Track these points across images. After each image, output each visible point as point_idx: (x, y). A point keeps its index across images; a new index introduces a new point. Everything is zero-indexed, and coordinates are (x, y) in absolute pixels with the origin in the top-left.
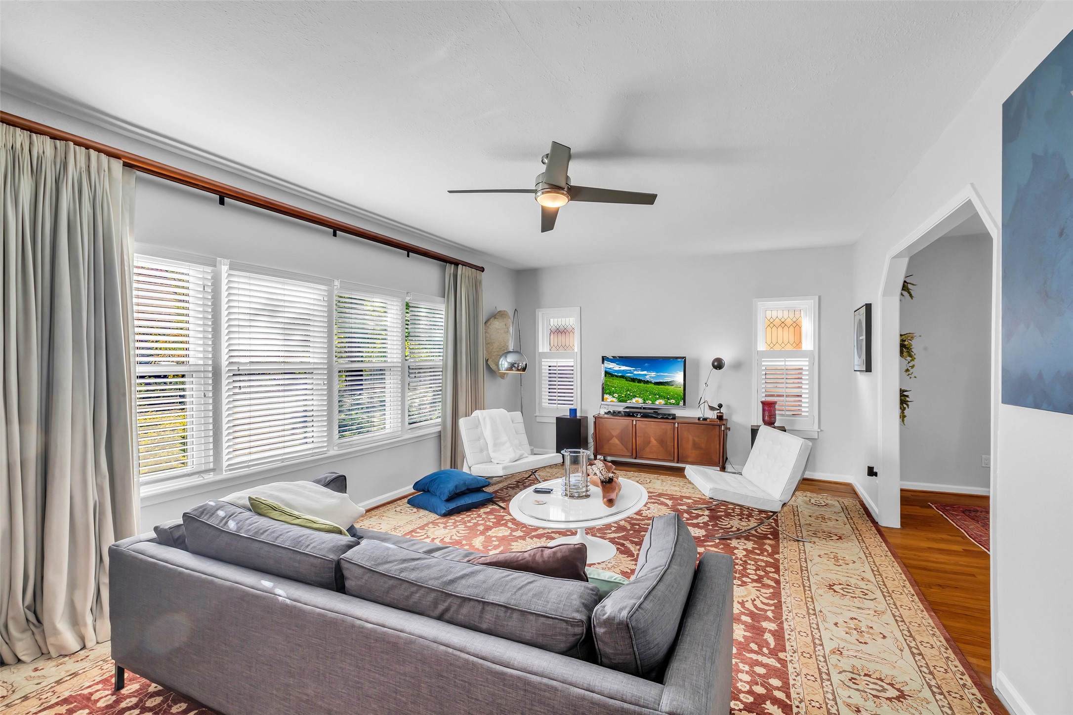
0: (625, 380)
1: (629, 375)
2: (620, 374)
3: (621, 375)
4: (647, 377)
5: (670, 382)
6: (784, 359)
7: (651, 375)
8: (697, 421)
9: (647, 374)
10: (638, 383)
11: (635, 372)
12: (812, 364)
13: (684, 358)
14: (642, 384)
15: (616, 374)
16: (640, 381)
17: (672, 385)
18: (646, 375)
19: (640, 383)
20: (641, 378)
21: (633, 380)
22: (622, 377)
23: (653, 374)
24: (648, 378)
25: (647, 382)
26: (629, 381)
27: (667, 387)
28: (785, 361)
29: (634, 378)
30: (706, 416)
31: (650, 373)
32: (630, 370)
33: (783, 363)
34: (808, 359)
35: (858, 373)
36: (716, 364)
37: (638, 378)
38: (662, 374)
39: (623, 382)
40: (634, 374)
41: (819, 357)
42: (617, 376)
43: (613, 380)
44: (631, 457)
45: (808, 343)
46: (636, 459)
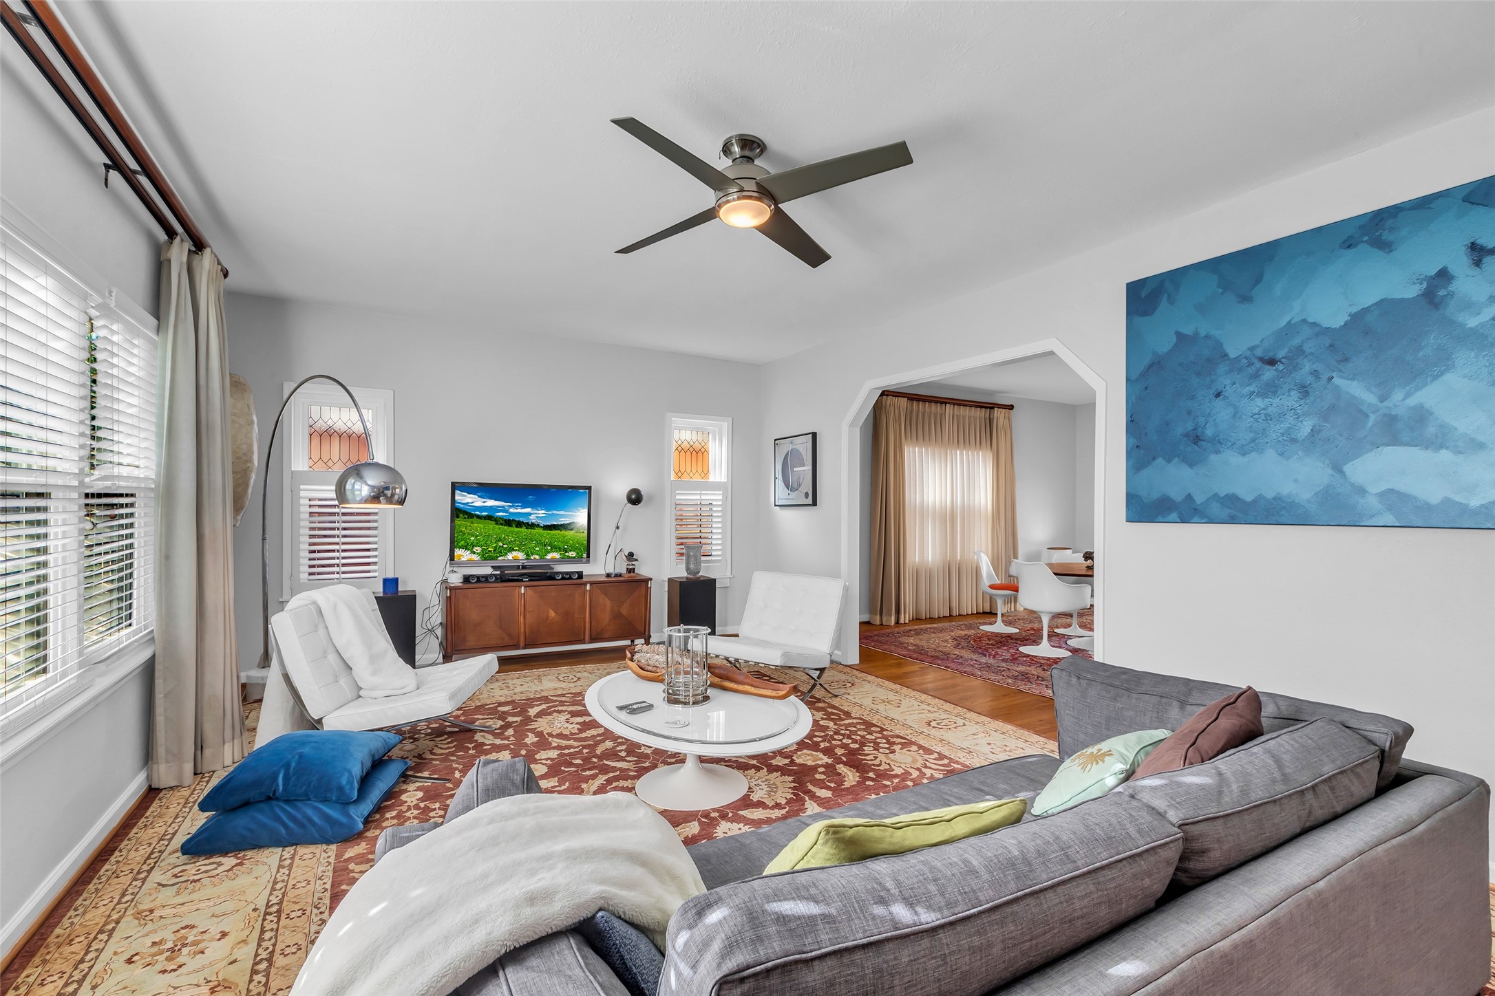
0: (494, 523)
1: (501, 514)
2: (486, 513)
3: (488, 516)
4: (532, 517)
5: (568, 524)
6: (699, 492)
7: (537, 515)
8: (606, 579)
9: (532, 512)
10: (517, 527)
11: (512, 510)
12: (724, 500)
13: (589, 488)
14: (523, 530)
15: (477, 513)
16: (519, 524)
17: (572, 530)
18: (530, 514)
19: (521, 527)
20: (521, 519)
21: (508, 523)
22: (489, 518)
23: (542, 513)
24: (533, 519)
25: (532, 526)
26: (502, 524)
27: (563, 532)
28: (701, 494)
29: (509, 520)
30: (618, 571)
31: (536, 512)
32: (503, 507)
33: (698, 497)
34: (721, 492)
35: (778, 507)
36: (633, 497)
37: (517, 519)
38: (556, 512)
39: (491, 526)
40: (510, 513)
41: (733, 490)
42: (479, 517)
43: (472, 523)
44: (516, 647)
45: (719, 472)
46: (524, 648)
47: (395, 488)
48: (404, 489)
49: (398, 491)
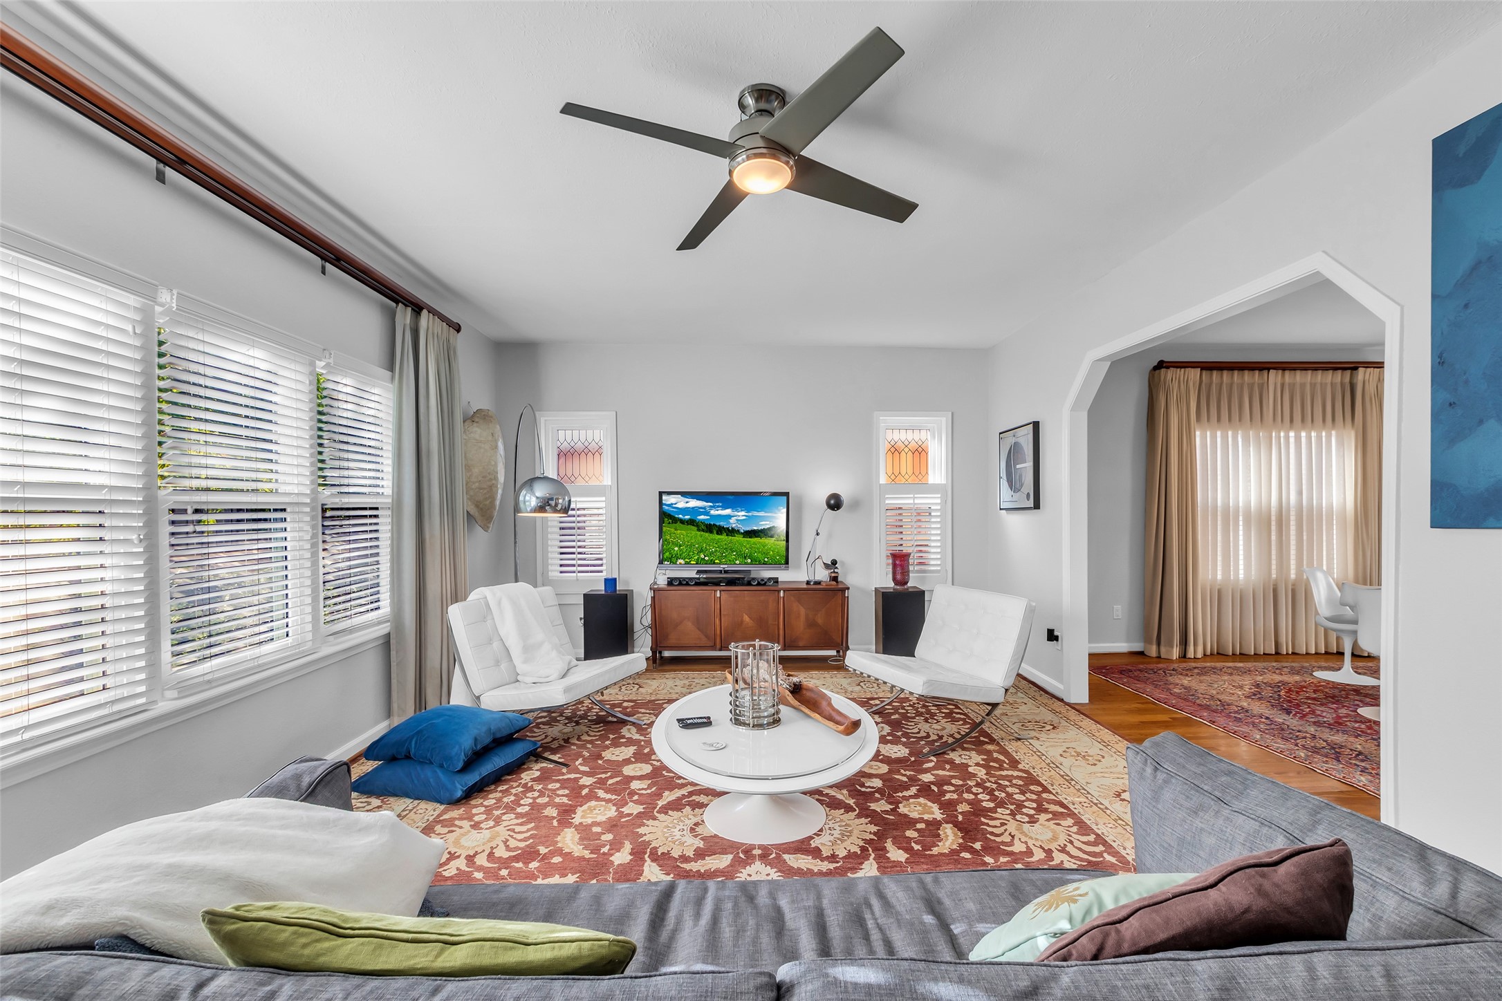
0: (695, 528)
1: (702, 517)
2: (687, 517)
3: (690, 519)
4: (733, 520)
5: (769, 529)
6: (912, 496)
7: (737, 517)
8: (805, 586)
9: (732, 517)
10: (718, 534)
12: (944, 502)
13: (787, 494)
14: (724, 537)
15: (681, 516)
16: (720, 530)
17: (772, 537)
18: (730, 517)
19: (721, 534)
20: (722, 524)
21: (710, 528)
22: (691, 522)
23: (742, 516)
24: (733, 523)
25: (732, 532)
26: (703, 531)
27: (764, 539)
28: (914, 498)
29: (710, 524)
30: (818, 578)
31: (736, 515)
33: (911, 501)
34: (939, 496)
35: (1004, 511)
36: (832, 502)
37: (718, 524)
39: (693, 533)
40: (712, 516)
41: (952, 493)
42: (682, 522)
43: (676, 529)
44: (713, 648)
45: (937, 474)
46: (720, 650)
47: (558, 499)
48: (567, 499)
49: (560, 501)
